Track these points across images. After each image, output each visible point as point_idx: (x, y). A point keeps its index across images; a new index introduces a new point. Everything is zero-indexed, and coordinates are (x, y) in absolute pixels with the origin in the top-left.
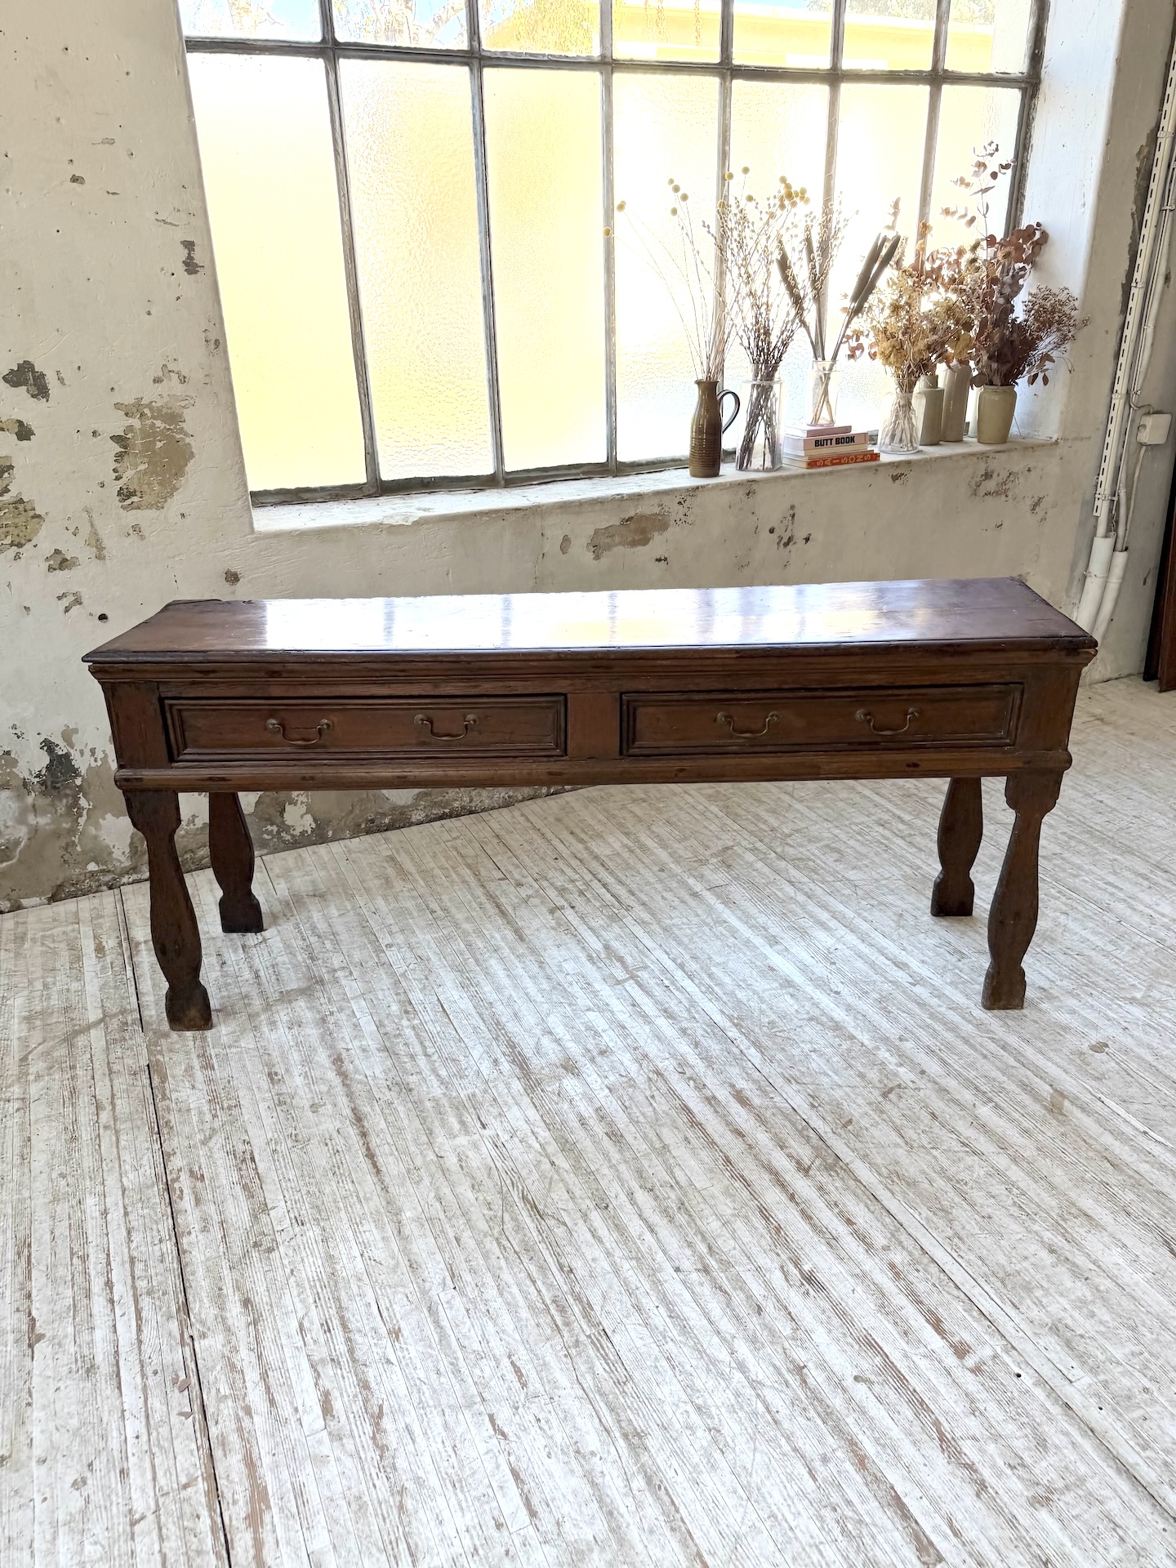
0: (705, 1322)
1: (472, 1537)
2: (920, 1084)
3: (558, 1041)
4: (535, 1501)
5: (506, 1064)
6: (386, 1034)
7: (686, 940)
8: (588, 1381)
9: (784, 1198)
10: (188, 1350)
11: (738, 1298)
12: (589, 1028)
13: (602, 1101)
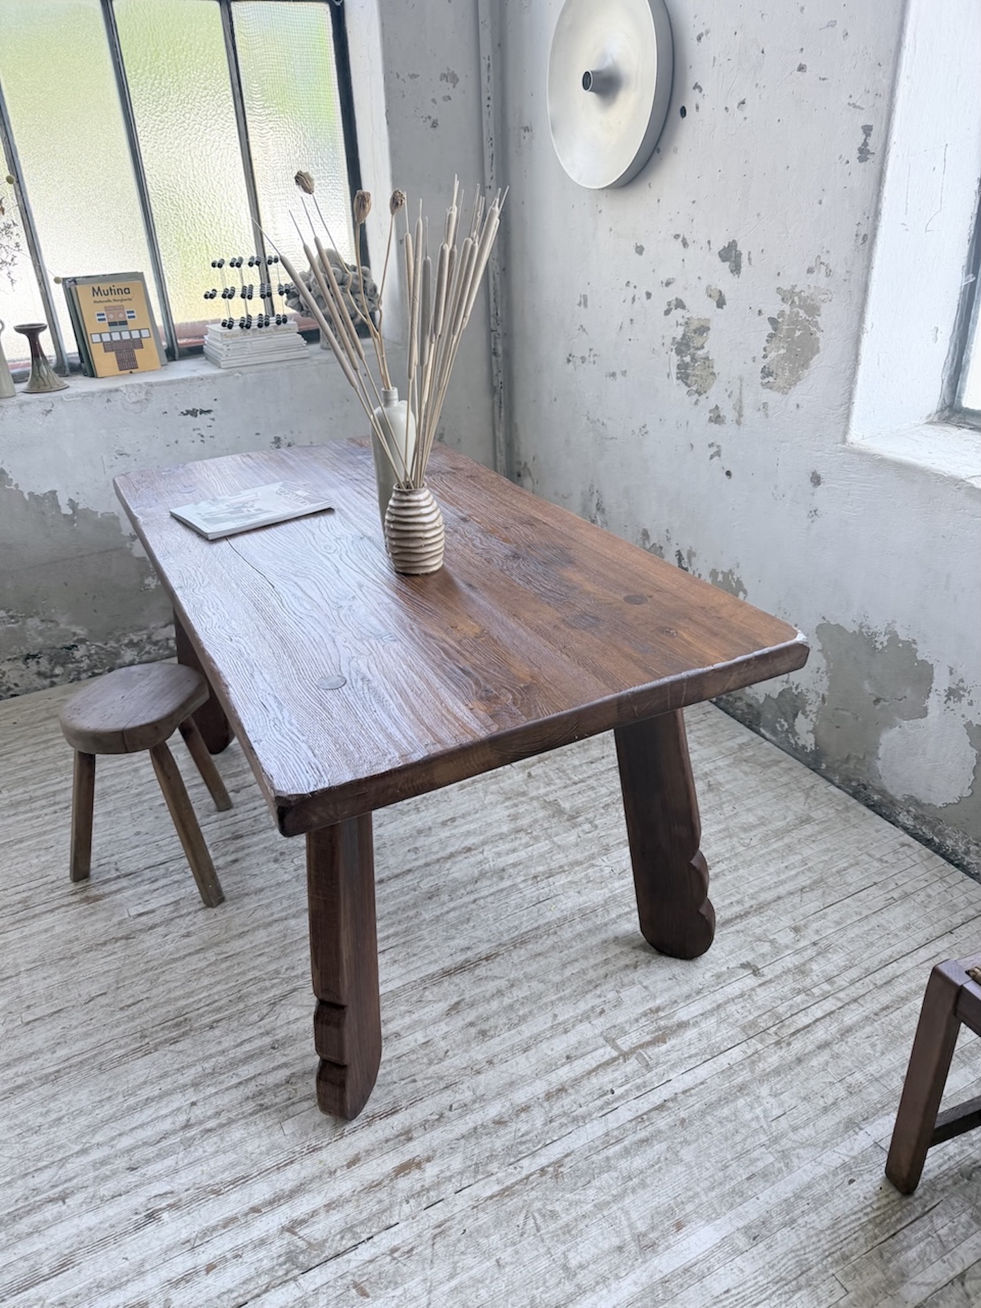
0: (133, 1126)
8: (111, 1046)
11: (150, 1152)
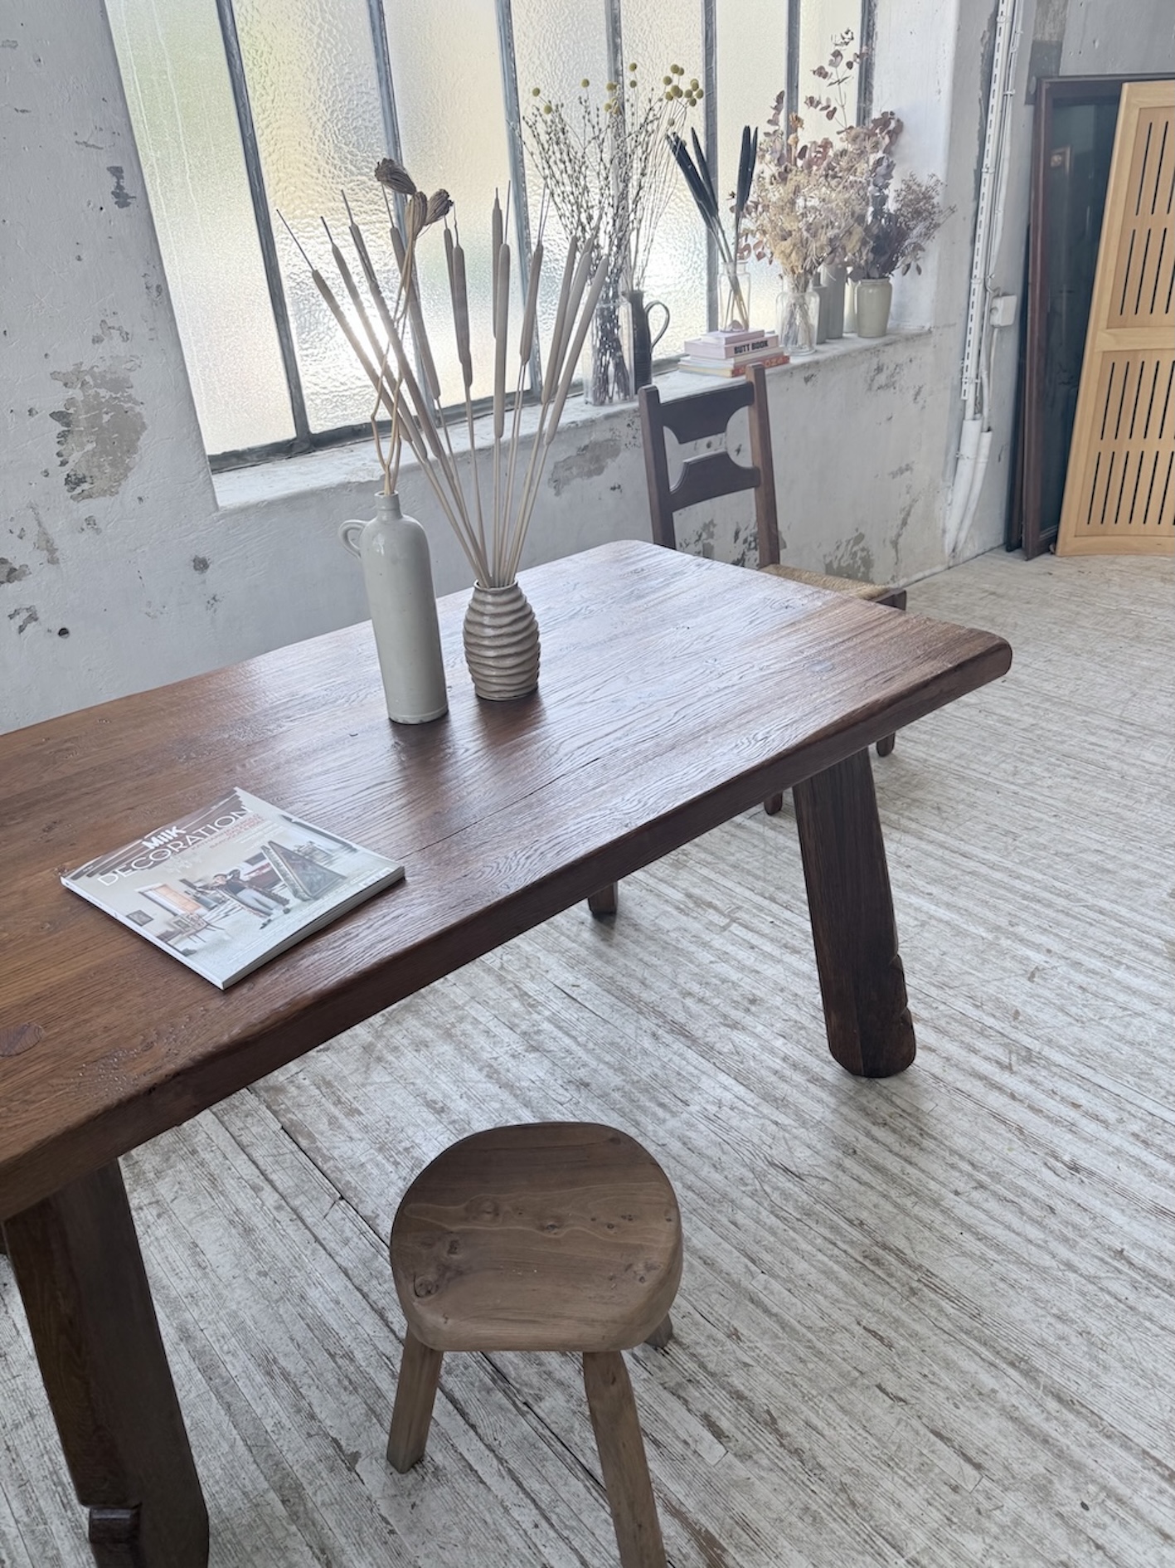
1: (938, 1510)
2: (1054, 962)
3: (701, 1000)
4: (972, 1453)
5: (666, 1035)
6: (525, 1033)
7: (759, 873)
9: (1007, 1100)
10: (531, 1417)
12: (724, 981)
13: (783, 1049)
